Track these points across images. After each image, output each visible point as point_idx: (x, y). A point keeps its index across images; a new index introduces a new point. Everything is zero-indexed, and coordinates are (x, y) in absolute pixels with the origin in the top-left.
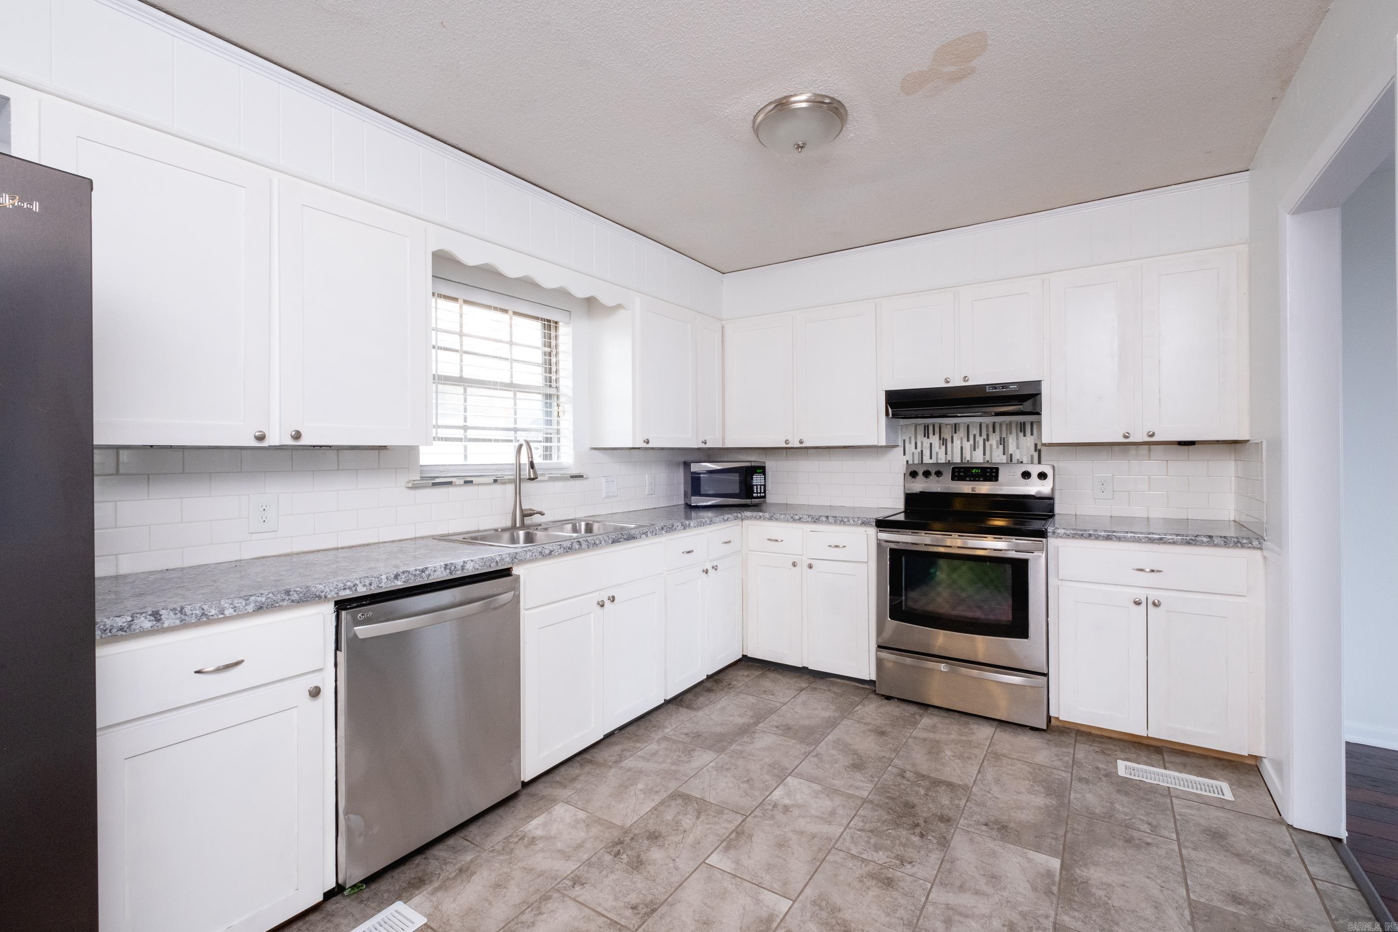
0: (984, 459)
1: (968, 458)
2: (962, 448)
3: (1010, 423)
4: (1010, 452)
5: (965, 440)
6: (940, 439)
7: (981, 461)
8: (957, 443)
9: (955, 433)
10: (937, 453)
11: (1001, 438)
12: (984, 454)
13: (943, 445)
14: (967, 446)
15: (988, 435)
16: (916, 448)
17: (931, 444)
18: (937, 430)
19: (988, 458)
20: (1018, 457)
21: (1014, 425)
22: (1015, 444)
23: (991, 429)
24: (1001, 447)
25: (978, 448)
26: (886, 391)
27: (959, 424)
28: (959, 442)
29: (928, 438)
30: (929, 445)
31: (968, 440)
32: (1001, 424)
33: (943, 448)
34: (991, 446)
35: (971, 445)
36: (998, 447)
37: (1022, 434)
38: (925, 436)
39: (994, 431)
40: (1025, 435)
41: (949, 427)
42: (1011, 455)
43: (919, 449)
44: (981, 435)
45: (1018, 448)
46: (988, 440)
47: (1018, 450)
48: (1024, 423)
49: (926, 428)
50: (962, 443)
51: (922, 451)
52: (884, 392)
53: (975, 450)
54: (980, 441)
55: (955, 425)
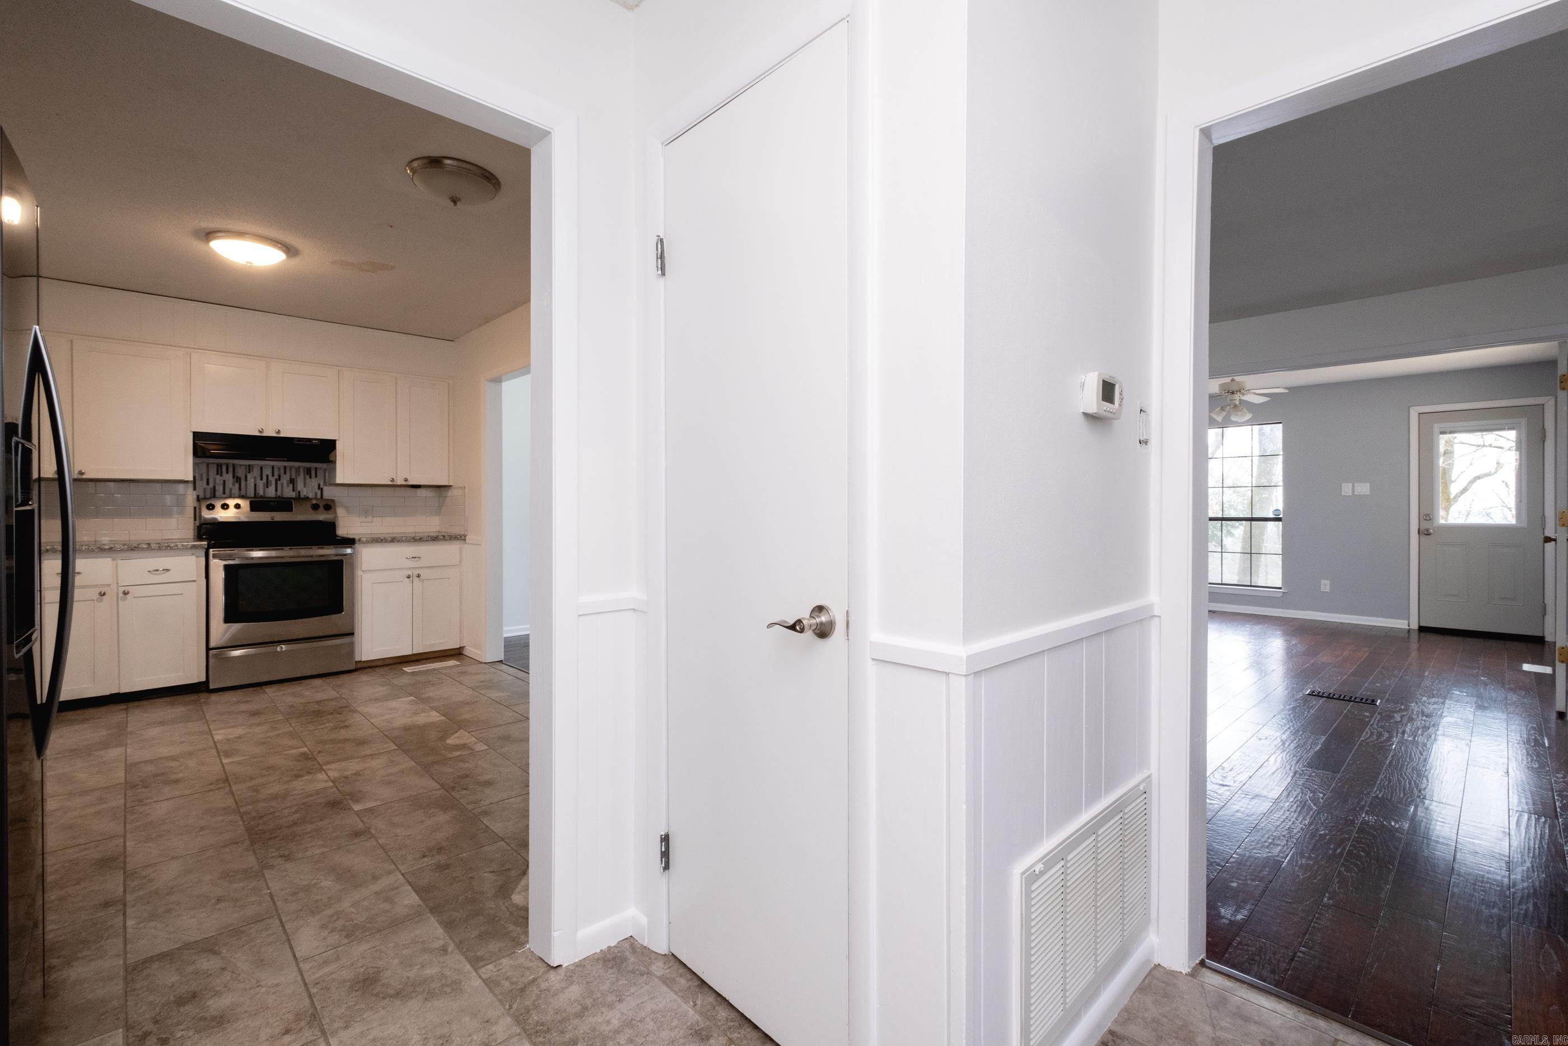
0: (276, 494)
1: (261, 493)
2: (255, 485)
3: (299, 467)
4: (299, 490)
5: (259, 478)
6: (234, 477)
7: (274, 496)
8: (251, 482)
9: (249, 472)
10: (231, 490)
11: (291, 479)
12: (276, 490)
13: (237, 482)
14: (261, 484)
15: (279, 476)
16: (208, 484)
17: (224, 482)
18: (231, 469)
19: (279, 493)
20: (305, 494)
21: (301, 469)
22: (302, 484)
23: (282, 471)
24: (291, 486)
25: (271, 485)
26: (194, 433)
27: (253, 466)
28: (253, 480)
29: (221, 475)
30: (222, 482)
31: (261, 479)
32: (291, 468)
33: (237, 485)
34: (282, 484)
35: (264, 483)
36: (288, 486)
37: (308, 477)
38: (217, 474)
39: (285, 473)
40: (310, 477)
41: (242, 467)
42: (299, 492)
43: (211, 485)
44: (273, 475)
45: (305, 487)
46: (280, 480)
47: (304, 489)
48: (310, 468)
49: (219, 466)
50: (255, 481)
51: (214, 487)
52: (192, 434)
53: (267, 487)
54: (272, 480)
55: (249, 466)
